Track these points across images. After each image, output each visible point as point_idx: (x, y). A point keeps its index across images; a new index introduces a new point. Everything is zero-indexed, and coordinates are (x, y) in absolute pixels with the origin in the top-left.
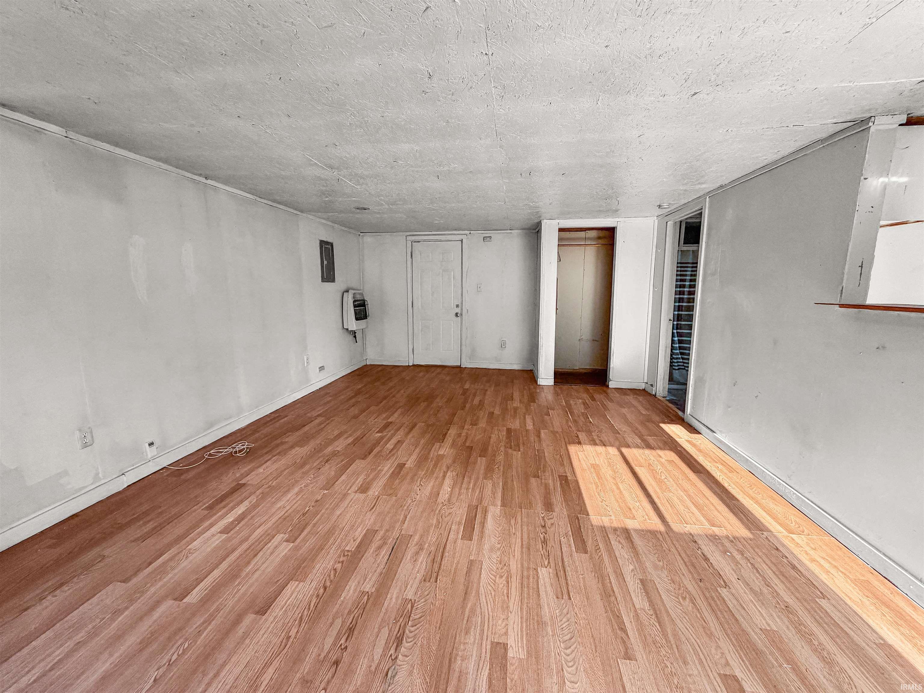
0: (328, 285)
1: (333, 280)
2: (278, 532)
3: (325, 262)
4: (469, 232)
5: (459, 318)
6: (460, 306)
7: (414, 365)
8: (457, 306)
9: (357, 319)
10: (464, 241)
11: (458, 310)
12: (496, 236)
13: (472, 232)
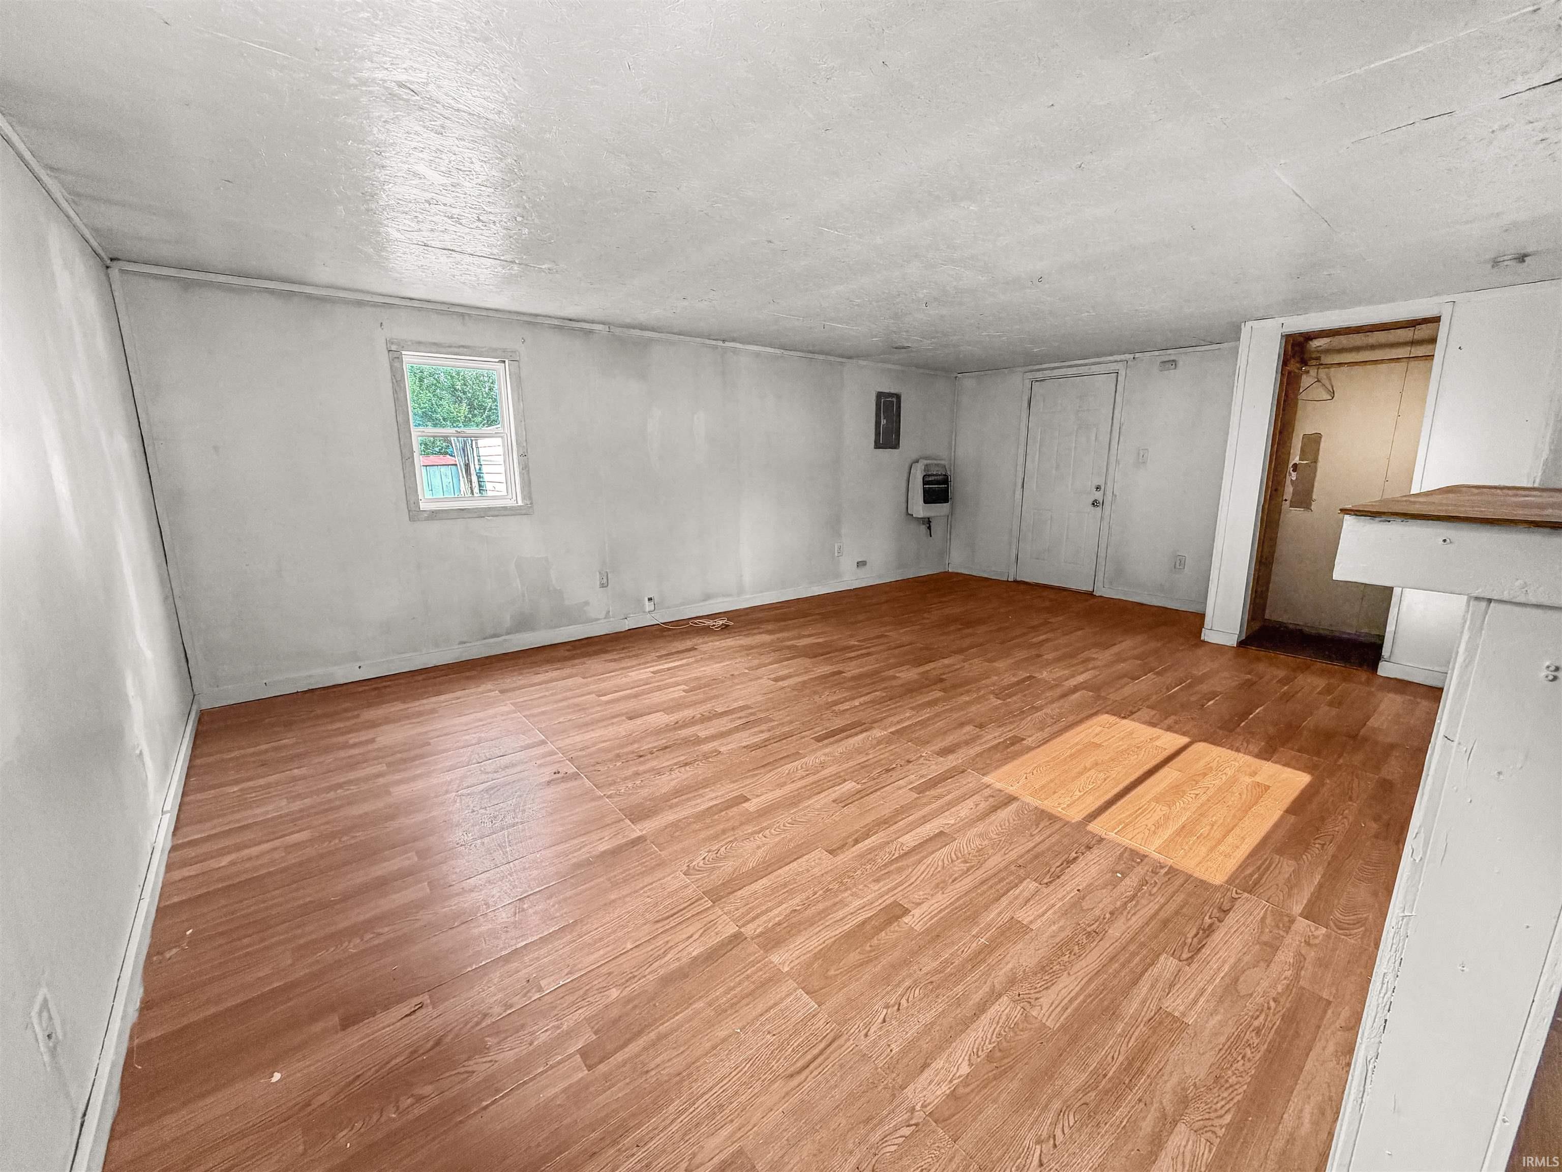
0: (885, 454)
1: (896, 446)
2: (685, 684)
3: (883, 422)
4: (1132, 356)
5: (1099, 509)
6: (1103, 488)
7: (1015, 581)
8: (1097, 488)
9: (926, 502)
10: (1122, 373)
11: (1098, 495)
12: (1186, 360)
13: (1137, 355)
